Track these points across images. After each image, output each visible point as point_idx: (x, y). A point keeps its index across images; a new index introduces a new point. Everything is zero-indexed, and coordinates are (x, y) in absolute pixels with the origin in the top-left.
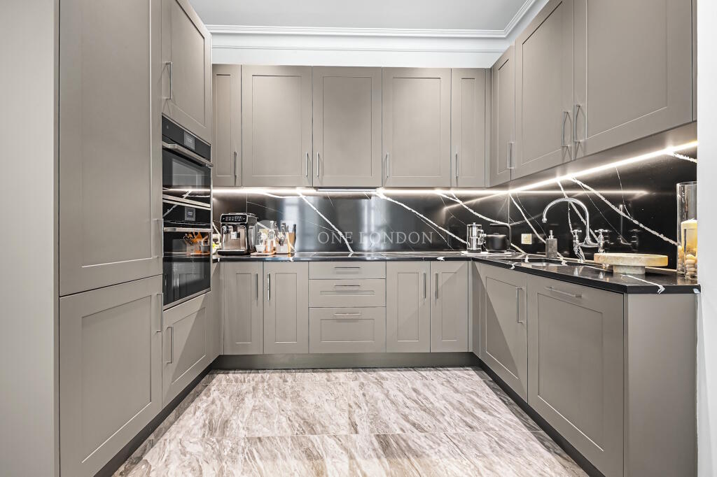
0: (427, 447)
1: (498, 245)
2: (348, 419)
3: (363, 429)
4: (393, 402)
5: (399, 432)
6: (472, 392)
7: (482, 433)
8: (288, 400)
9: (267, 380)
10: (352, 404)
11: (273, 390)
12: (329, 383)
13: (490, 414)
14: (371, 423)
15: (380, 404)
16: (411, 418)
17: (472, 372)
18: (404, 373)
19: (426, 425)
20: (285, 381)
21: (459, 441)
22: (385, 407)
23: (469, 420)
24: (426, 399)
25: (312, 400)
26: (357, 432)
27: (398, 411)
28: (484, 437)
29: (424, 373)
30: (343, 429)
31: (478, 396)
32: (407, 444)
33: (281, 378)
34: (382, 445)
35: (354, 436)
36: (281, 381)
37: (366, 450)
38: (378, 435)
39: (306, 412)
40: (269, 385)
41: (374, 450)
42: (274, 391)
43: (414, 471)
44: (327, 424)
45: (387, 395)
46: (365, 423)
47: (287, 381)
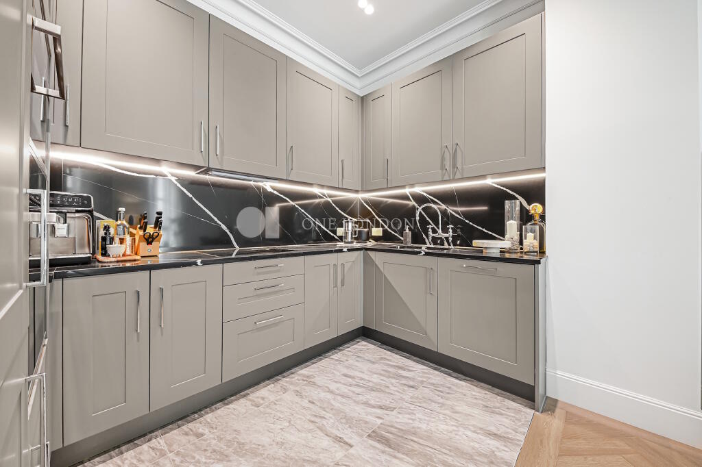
0: (411, 421)
1: (364, 236)
2: (328, 438)
3: (351, 438)
4: (343, 396)
5: (379, 422)
6: (382, 358)
7: (421, 388)
8: (233, 457)
9: (166, 449)
10: (313, 419)
11: (194, 458)
12: (261, 408)
13: (409, 371)
14: (350, 427)
15: (337, 405)
16: (372, 402)
17: (364, 343)
18: (319, 364)
19: (388, 403)
20: (199, 435)
21: (420, 402)
22: (342, 404)
23: (404, 382)
24: (362, 379)
25: (265, 440)
26: (351, 446)
27: (356, 402)
28: (427, 390)
29: (334, 357)
30: (336, 451)
31: (387, 360)
32: (396, 428)
33: (187, 434)
34: (383, 443)
35: (352, 451)
36: (192, 438)
37: (378, 457)
38: (369, 436)
39: (275, 459)
40: (178, 454)
41: (383, 452)
42: (197, 457)
43: (428, 449)
44: (314, 457)
45: (332, 392)
46: (346, 431)
47: (202, 435)
